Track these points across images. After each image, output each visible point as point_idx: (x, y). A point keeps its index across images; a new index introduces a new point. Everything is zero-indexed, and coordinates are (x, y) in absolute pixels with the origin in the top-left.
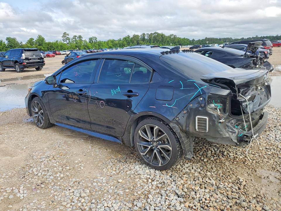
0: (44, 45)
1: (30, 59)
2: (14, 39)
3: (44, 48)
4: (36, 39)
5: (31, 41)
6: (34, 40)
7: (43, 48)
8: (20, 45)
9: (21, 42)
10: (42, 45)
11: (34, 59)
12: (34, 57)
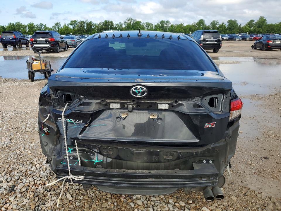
0: (263, 27)
1: (207, 41)
2: (235, 22)
3: (263, 30)
4: (257, 21)
5: (250, 23)
6: (254, 22)
7: (261, 31)
8: (239, 27)
9: (241, 24)
10: (261, 27)
11: (211, 41)
12: (212, 39)
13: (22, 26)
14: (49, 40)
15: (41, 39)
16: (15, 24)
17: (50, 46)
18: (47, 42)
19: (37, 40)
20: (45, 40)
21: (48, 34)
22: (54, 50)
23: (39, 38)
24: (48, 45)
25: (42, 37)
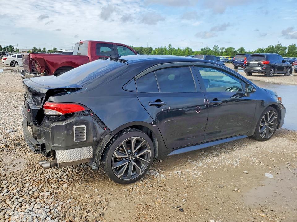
13: (282, 48)
14: (262, 63)
15: (254, 62)
16: (275, 46)
17: (261, 69)
18: (259, 65)
19: (250, 62)
20: (257, 62)
21: (263, 56)
22: (266, 74)
23: (252, 61)
24: (260, 69)
25: (256, 60)
